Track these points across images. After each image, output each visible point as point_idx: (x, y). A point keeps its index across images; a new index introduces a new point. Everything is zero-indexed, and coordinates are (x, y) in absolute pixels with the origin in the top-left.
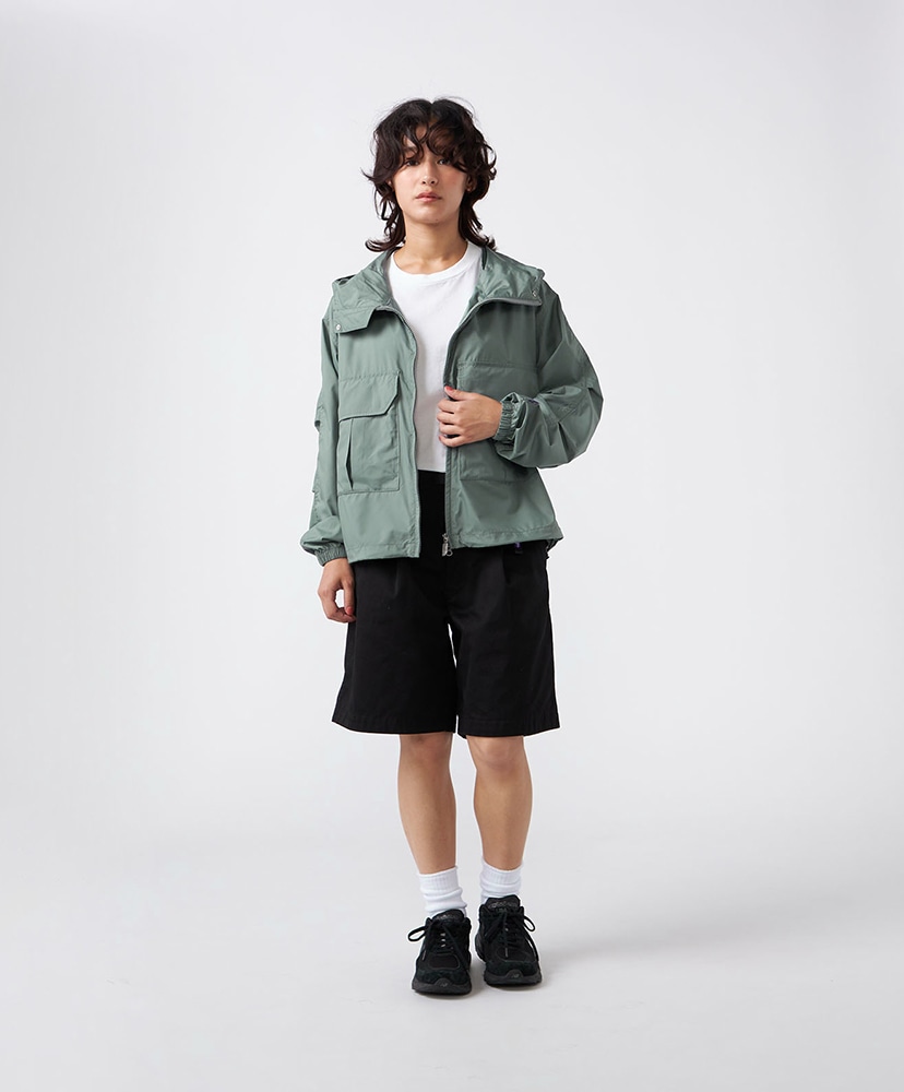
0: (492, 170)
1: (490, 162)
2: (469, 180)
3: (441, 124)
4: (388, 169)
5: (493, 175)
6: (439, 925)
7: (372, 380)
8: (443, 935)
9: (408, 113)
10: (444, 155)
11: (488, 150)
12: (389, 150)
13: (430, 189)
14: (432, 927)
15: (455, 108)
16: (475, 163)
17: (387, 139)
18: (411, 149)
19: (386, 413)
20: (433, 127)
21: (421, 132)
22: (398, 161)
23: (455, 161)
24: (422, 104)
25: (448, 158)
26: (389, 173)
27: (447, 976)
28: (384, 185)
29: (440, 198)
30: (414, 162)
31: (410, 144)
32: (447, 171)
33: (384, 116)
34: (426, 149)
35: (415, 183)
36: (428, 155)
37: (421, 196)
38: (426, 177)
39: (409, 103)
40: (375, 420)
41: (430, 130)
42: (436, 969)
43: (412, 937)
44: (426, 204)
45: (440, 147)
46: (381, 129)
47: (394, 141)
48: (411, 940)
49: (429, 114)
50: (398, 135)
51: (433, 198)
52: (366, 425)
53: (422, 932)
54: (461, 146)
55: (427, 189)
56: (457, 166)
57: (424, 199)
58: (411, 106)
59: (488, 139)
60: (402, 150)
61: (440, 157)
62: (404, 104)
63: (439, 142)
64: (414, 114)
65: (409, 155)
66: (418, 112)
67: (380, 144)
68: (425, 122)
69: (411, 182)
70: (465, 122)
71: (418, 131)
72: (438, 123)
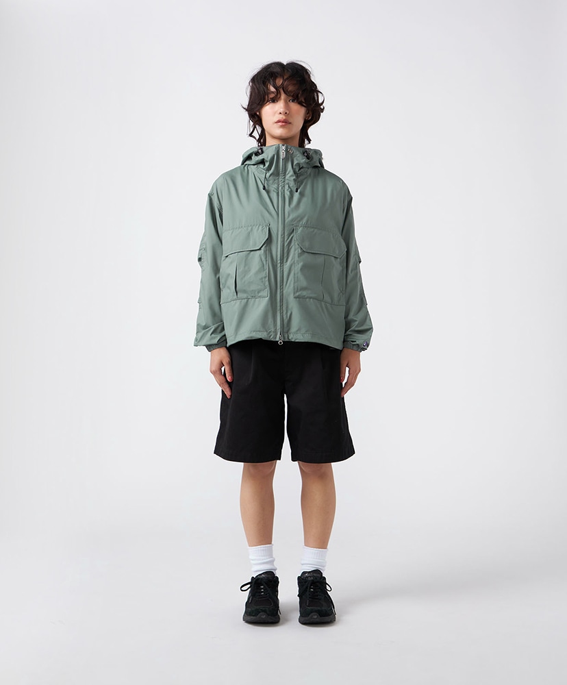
0: (322, 107)
1: (320, 101)
2: (307, 113)
3: (291, 77)
4: (258, 104)
5: (322, 110)
6: (259, 581)
7: (250, 228)
8: (262, 587)
9: (271, 69)
10: (293, 96)
11: (320, 94)
12: (259, 92)
13: (284, 118)
14: (255, 582)
15: (300, 68)
16: (312, 102)
17: (258, 85)
18: (273, 92)
19: (260, 249)
20: (287, 79)
21: (279, 82)
22: (264, 99)
23: (300, 100)
24: (279, 64)
25: (295, 98)
26: (259, 107)
27: (265, 611)
28: (255, 115)
29: (290, 123)
30: (274, 100)
31: (272, 89)
32: (295, 107)
33: (255, 72)
34: (282, 92)
35: (275, 113)
36: (283, 96)
37: (279, 121)
38: (282, 110)
39: (271, 64)
40: (252, 253)
41: (285, 80)
42: (258, 607)
43: (243, 589)
44: (281, 126)
45: (291, 91)
46: (254, 80)
47: (262, 87)
48: (242, 590)
49: (284, 71)
50: (265, 84)
51: (286, 123)
52: (247, 256)
53: (249, 586)
54: (304, 91)
55: (282, 117)
56: (300, 103)
57: (280, 124)
58: (273, 65)
59: (319, 88)
60: (268, 92)
61: (291, 98)
62: (268, 65)
63: (291, 88)
64: (275, 70)
65: (272, 96)
66: (278, 69)
67: (252, 88)
68: (282, 76)
69: (272, 113)
70: (306, 77)
71: (277, 81)
72: (290, 77)
